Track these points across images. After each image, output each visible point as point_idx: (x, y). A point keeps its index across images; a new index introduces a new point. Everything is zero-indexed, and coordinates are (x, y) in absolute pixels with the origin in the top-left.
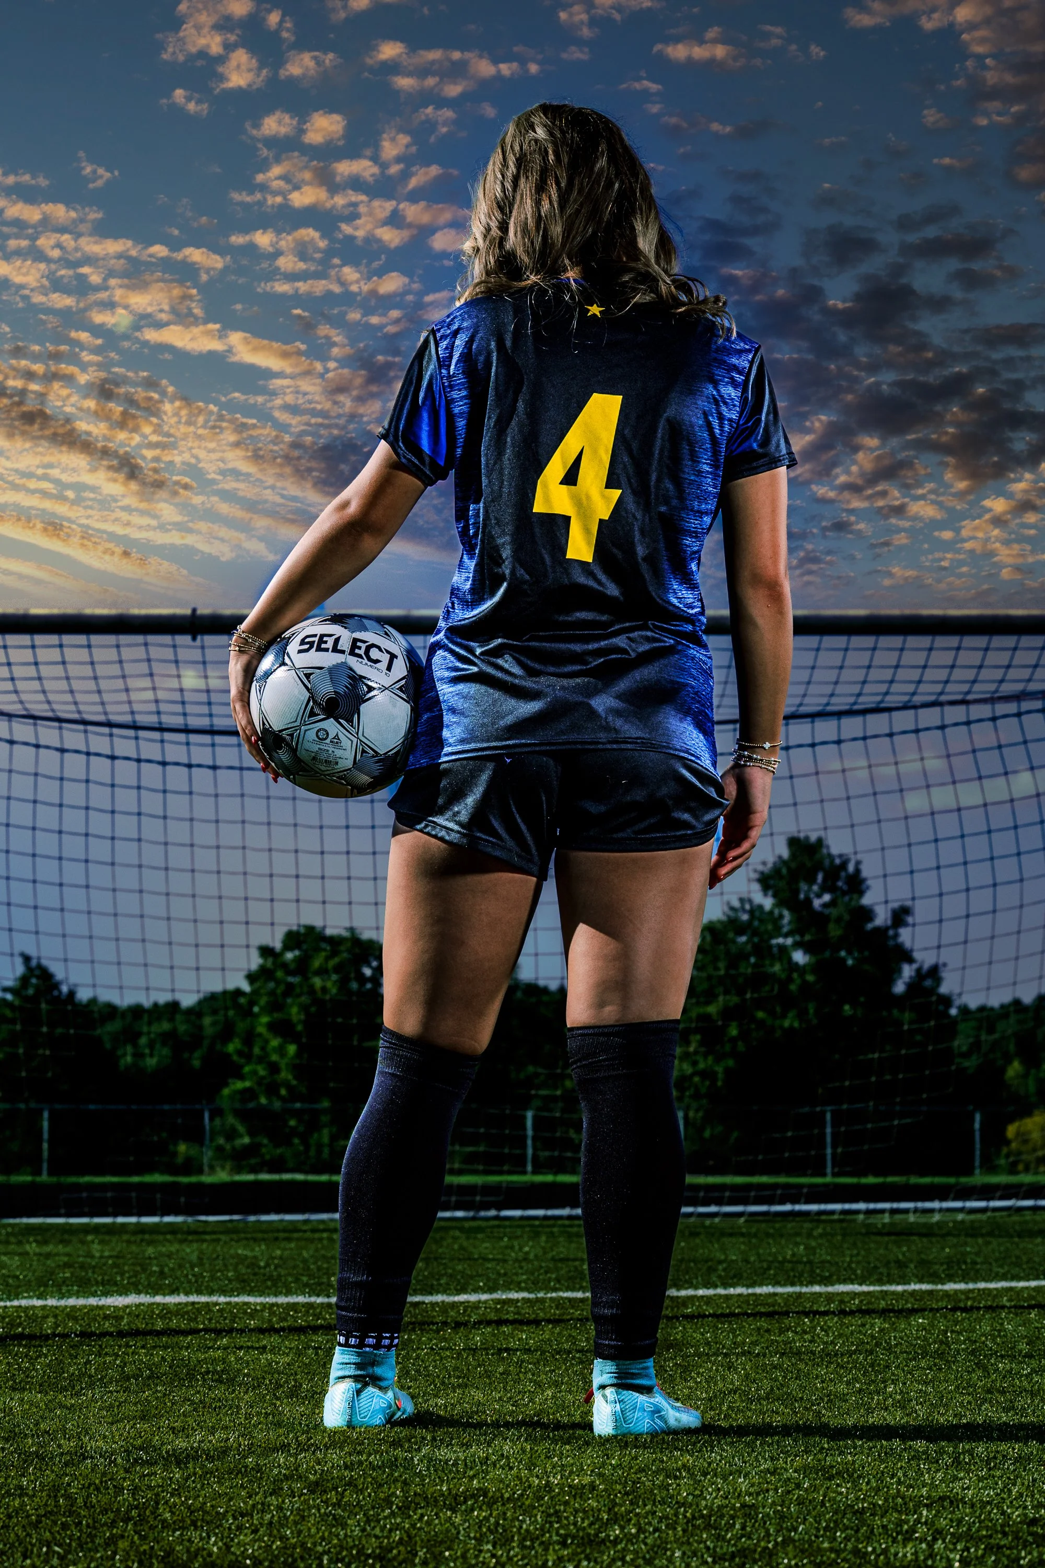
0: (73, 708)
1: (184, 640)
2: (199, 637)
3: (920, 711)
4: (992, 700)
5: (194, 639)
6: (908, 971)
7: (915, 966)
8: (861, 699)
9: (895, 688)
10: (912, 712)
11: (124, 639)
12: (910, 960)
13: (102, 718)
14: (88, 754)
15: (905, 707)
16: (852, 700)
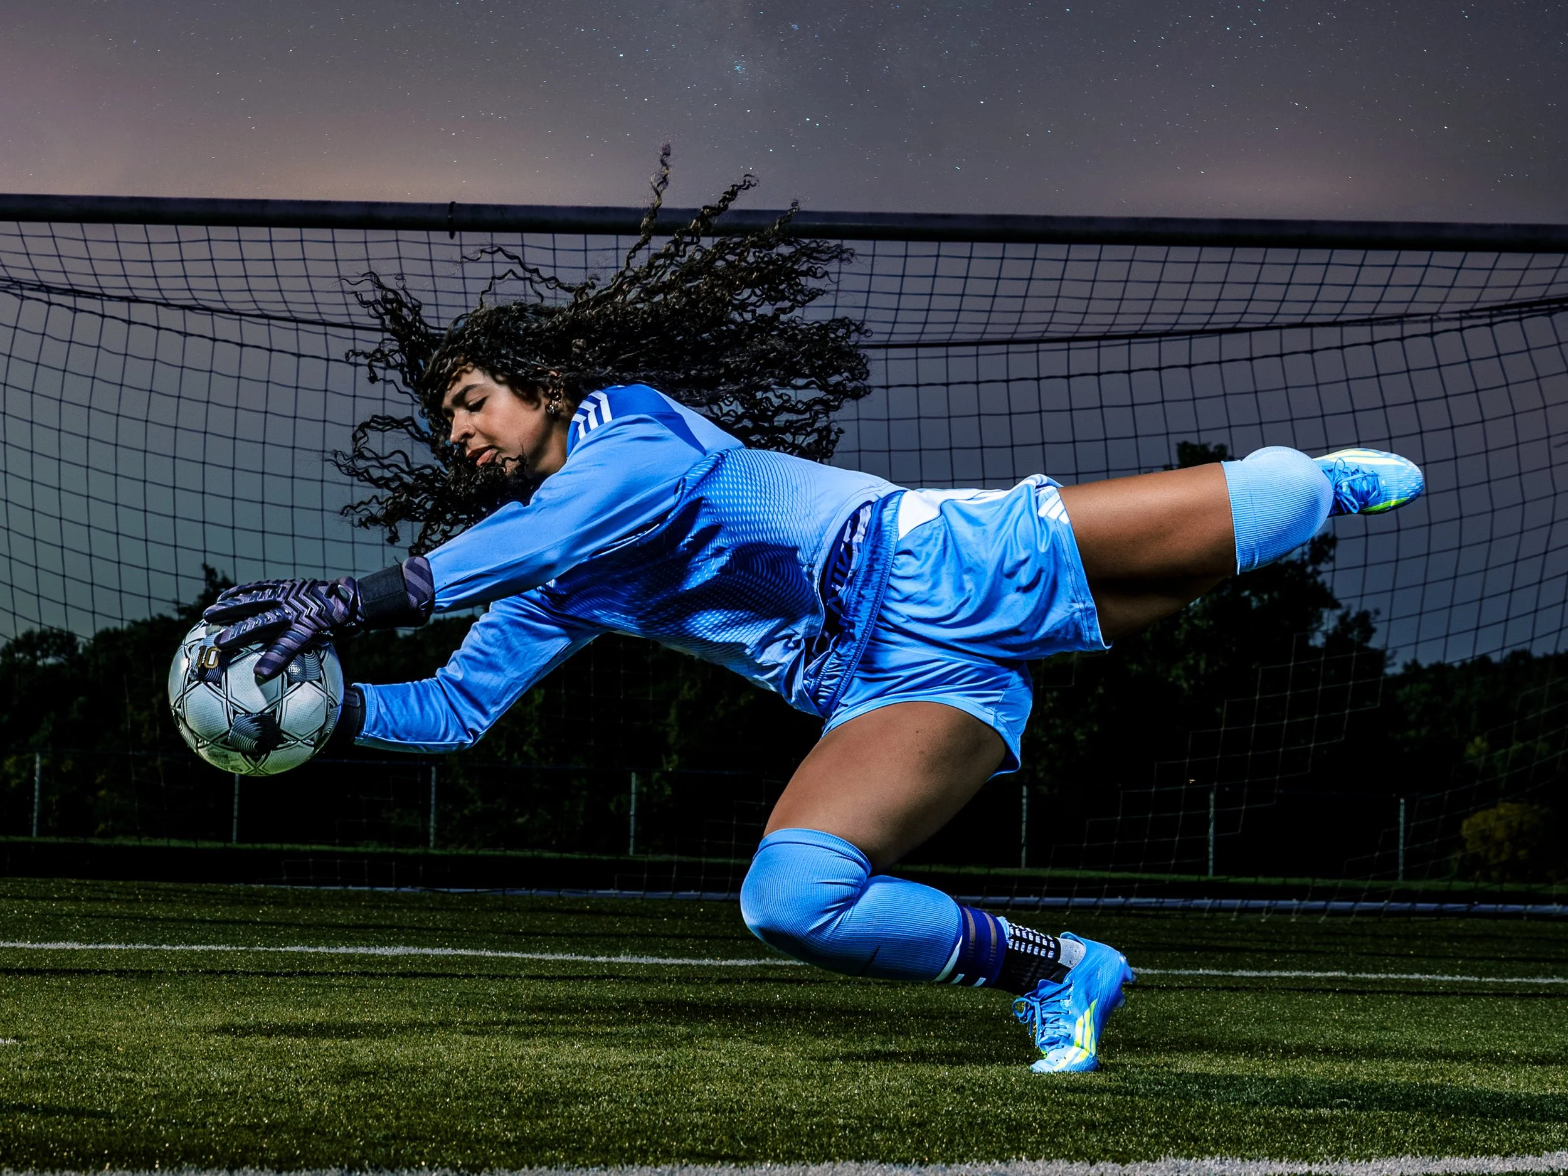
0: (313, 308)
1: (442, 236)
2: (457, 234)
3: (1285, 332)
4: (1370, 321)
5: (452, 236)
6: (1330, 620)
7: (1338, 612)
8: (1214, 319)
9: (1254, 307)
10: (1277, 332)
11: (373, 235)
12: (1335, 605)
13: (345, 320)
14: (328, 360)
15: (1268, 327)
16: (1205, 319)
